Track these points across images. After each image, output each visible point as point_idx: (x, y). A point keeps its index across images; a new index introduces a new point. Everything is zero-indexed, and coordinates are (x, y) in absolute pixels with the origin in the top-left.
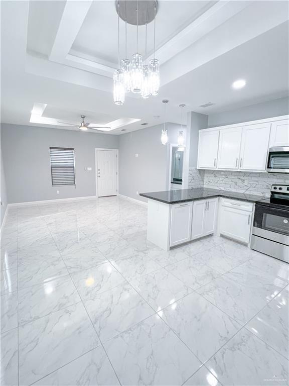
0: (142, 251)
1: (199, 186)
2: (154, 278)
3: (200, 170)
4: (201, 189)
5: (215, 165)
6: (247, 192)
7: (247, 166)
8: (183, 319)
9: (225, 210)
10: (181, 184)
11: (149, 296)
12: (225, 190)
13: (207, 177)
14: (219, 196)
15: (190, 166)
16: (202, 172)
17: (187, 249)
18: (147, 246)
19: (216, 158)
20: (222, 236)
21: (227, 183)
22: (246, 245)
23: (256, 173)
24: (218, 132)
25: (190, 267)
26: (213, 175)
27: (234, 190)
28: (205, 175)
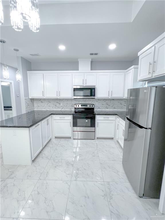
0: (8, 178)
1: (32, 110)
2: (39, 193)
3: (31, 99)
4: (33, 111)
5: (43, 95)
6: (63, 110)
7: (63, 96)
8: (82, 206)
9: (56, 122)
10: (12, 110)
11: (47, 212)
12: (50, 110)
13: (36, 103)
14: (51, 114)
15: (25, 96)
16: (32, 100)
17: (44, 155)
18: (10, 170)
19: (43, 91)
20: (56, 138)
21: (50, 106)
22: (70, 138)
23: (66, 99)
24: (42, 74)
25: (56, 167)
26: (40, 102)
27: (55, 110)
28: (35, 102)
